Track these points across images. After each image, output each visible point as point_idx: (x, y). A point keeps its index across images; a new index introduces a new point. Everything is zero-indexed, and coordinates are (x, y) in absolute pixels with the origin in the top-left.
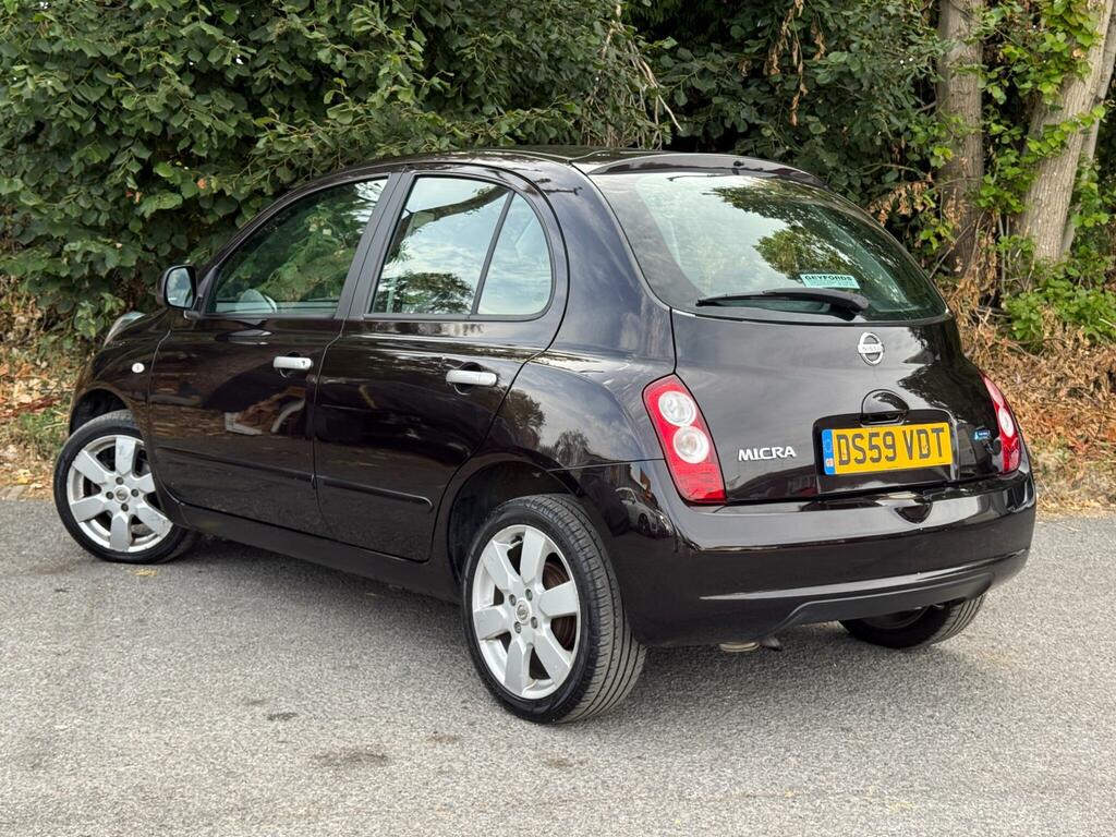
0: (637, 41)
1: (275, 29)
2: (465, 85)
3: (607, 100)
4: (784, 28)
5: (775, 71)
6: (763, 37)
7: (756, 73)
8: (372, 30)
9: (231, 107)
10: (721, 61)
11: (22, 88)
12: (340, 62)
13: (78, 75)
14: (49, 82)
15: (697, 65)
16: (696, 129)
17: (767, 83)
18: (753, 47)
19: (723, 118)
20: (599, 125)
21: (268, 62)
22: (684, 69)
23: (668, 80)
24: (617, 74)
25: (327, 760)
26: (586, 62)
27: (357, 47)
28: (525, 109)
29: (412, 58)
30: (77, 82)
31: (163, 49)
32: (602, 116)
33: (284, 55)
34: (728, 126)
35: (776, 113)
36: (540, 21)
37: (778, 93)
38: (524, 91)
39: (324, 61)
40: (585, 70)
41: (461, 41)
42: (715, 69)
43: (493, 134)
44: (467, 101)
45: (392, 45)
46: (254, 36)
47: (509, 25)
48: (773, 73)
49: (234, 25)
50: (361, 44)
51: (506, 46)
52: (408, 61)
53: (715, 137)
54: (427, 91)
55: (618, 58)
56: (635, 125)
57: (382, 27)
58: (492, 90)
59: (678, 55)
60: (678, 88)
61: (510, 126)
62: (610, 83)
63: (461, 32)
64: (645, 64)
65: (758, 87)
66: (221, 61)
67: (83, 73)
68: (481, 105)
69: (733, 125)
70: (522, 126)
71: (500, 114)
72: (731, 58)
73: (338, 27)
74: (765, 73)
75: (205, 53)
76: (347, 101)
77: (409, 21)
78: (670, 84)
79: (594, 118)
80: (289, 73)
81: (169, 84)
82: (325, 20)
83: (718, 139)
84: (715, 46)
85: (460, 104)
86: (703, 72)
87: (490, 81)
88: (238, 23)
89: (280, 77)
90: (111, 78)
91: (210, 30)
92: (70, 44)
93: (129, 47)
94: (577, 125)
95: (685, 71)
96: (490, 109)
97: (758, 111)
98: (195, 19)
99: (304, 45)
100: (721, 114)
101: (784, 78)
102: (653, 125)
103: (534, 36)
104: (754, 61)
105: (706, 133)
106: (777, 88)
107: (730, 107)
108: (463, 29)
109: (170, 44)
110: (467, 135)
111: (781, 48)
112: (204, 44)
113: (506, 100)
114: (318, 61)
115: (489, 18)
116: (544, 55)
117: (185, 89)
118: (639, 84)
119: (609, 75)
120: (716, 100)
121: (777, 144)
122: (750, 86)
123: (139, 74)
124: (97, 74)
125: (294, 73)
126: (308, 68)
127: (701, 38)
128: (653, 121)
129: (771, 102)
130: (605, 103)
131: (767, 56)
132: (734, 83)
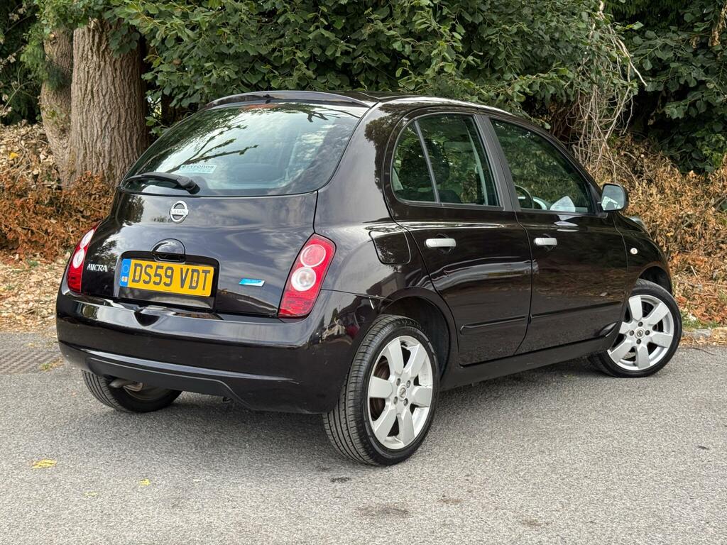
0: (614, 27)
1: (367, 31)
2: (492, 61)
3: (591, 67)
4: (723, 13)
5: (717, 43)
6: (708, 20)
7: (703, 46)
8: (429, 27)
9: (339, 83)
10: (677, 38)
11: (210, 77)
12: (408, 49)
13: (245, 67)
14: (227, 73)
15: (659, 42)
16: (658, 86)
17: (711, 52)
18: (701, 27)
19: (679, 77)
20: (586, 84)
21: (363, 53)
22: (650, 45)
23: (638, 53)
24: (599, 49)
25: (366, 511)
26: (578, 42)
27: (419, 39)
28: (533, 75)
29: (455, 44)
30: (244, 72)
31: (296, 48)
32: (588, 78)
33: (372, 47)
34: (682, 83)
35: (718, 73)
36: (543, 14)
37: (719, 58)
38: (534, 64)
39: (398, 49)
40: (576, 47)
41: (489, 31)
42: (673, 44)
43: (510, 92)
44: (494, 71)
45: (442, 36)
46: (354, 36)
47: (522, 17)
48: (715, 44)
49: (342, 29)
50: (422, 37)
51: (520, 32)
52: (452, 46)
53: (673, 91)
54: (465, 66)
55: (601, 38)
56: (612, 83)
57: (434, 24)
58: (510, 63)
59: (646, 36)
60: (646, 58)
61: (521, 86)
62: (594, 55)
63: (489, 25)
64: (620, 41)
65: (704, 55)
66: (334, 54)
67: (248, 65)
68: (503, 73)
69: (686, 81)
70: (530, 86)
71: (516, 79)
72: (685, 36)
73: (407, 26)
74: (710, 45)
75: (323, 49)
76: (410, 74)
77: (454, 20)
78: (639, 56)
79: (583, 80)
80: (376, 59)
81: (300, 70)
82: (398, 23)
83: (675, 92)
84: (673, 28)
85: (488, 74)
86: (664, 47)
87: (508, 57)
88: (344, 29)
89: (369, 62)
90: (265, 68)
91: (327, 34)
92: (239, 47)
93: (276, 48)
94: (571, 86)
95: (651, 46)
96: (508, 76)
97: (704, 71)
98: (317, 27)
99: (385, 40)
100: (677, 75)
101: (724, 48)
102: (625, 82)
103: (539, 25)
104: (701, 37)
105: (666, 89)
106: (718, 55)
107: (684, 70)
108: (491, 24)
109: (301, 45)
110: (492, 94)
111: (721, 26)
112: (323, 43)
113: (520, 69)
114: (395, 50)
115: (509, 15)
116: (547, 38)
117: (310, 73)
118: (615, 55)
119: (594, 49)
120: (673, 65)
121: (718, 94)
122: (698, 55)
123: (282, 65)
124: (257, 66)
125: (379, 59)
126: (388, 55)
127: (663, 24)
128: (627, 81)
129: (714, 65)
130: (590, 69)
131: (711, 33)
132: (687, 53)
